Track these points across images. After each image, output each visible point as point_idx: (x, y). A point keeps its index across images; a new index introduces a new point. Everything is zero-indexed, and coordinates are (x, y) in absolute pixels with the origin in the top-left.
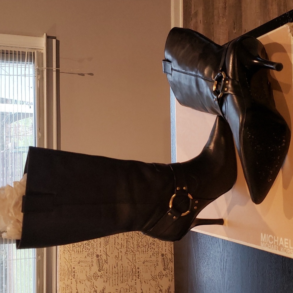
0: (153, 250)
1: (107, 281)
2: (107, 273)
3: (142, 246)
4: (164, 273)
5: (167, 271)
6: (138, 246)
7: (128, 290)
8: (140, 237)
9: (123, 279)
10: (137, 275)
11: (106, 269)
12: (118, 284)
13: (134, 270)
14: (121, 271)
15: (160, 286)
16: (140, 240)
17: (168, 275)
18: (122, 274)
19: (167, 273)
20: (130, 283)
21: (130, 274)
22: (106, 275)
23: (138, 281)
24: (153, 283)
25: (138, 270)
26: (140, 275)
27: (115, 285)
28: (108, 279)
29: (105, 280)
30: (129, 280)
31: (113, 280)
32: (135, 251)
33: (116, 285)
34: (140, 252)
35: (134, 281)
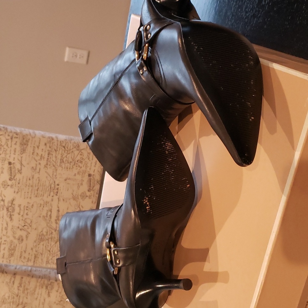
0: (79, 168)
1: (18, 192)
2: (19, 183)
3: (67, 162)
4: (88, 194)
5: (92, 192)
6: (62, 161)
7: (42, 206)
8: (66, 152)
9: (37, 193)
10: (56, 191)
11: (18, 179)
12: (30, 198)
13: (53, 186)
14: (37, 184)
15: (81, 207)
16: (65, 154)
17: (92, 197)
18: (37, 188)
19: (91, 195)
20: (45, 198)
21: (47, 189)
22: (18, 185)
23: (56, 198)
24: (73, 202)
25: (57, 187)
26: (59, 193)
27: (27, 198)
28: (19, 190)
29: (16, 191)
30: (46, 195)
31: (25, 192)
32: (57, 166)
33: (29, 198)
34: (63, 167)
35: (50, 198)
